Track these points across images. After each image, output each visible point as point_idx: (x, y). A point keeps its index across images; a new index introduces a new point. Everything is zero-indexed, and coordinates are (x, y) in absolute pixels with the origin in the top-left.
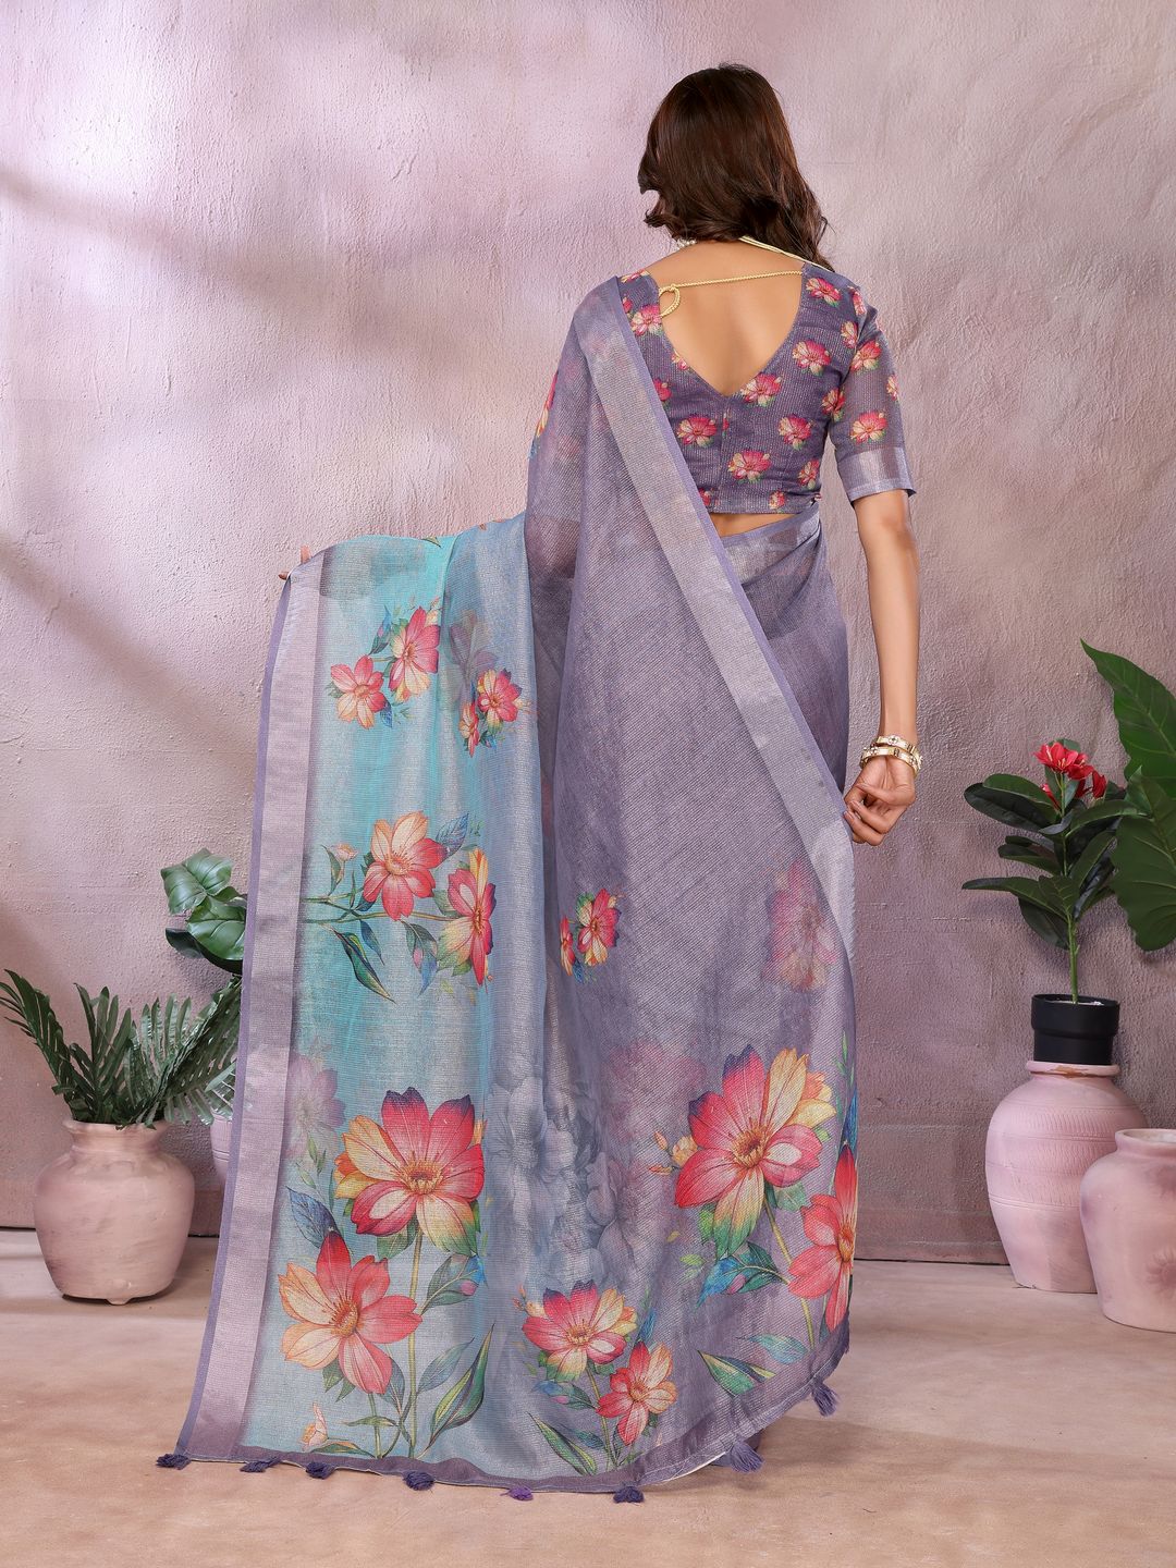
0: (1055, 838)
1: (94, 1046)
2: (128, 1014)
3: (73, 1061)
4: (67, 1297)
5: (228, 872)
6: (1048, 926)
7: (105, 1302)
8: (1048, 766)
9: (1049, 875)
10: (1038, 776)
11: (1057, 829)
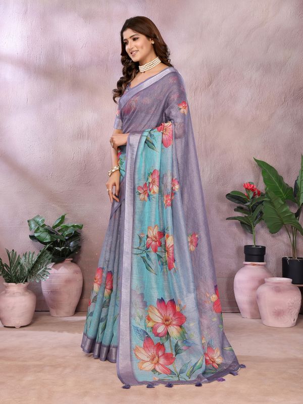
0: (248, 206)
1: (10, 264)
2: (19, 256)
3: (5, 268)
4: (5, 327)
5: (44, 220)
6: (248, 228)
7: (14, 327)
8: (246, 188)
9: (247, 215)
10: (244, 191)
11: (248, 204)
